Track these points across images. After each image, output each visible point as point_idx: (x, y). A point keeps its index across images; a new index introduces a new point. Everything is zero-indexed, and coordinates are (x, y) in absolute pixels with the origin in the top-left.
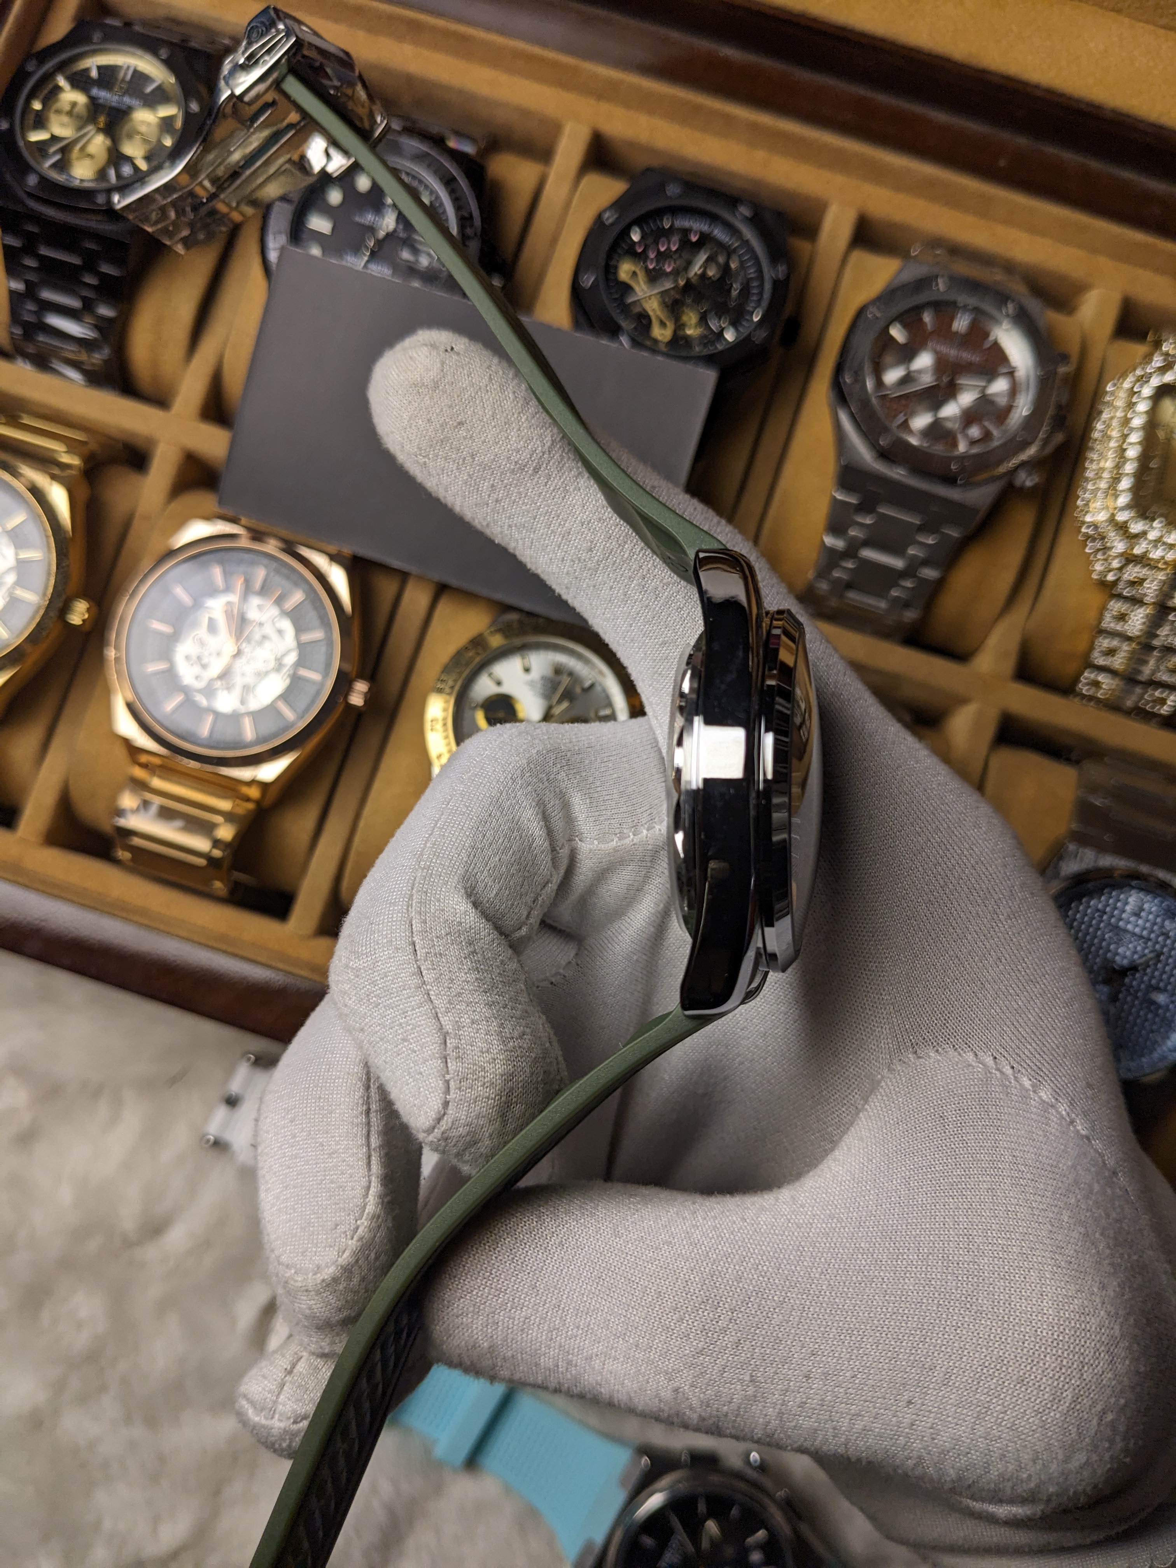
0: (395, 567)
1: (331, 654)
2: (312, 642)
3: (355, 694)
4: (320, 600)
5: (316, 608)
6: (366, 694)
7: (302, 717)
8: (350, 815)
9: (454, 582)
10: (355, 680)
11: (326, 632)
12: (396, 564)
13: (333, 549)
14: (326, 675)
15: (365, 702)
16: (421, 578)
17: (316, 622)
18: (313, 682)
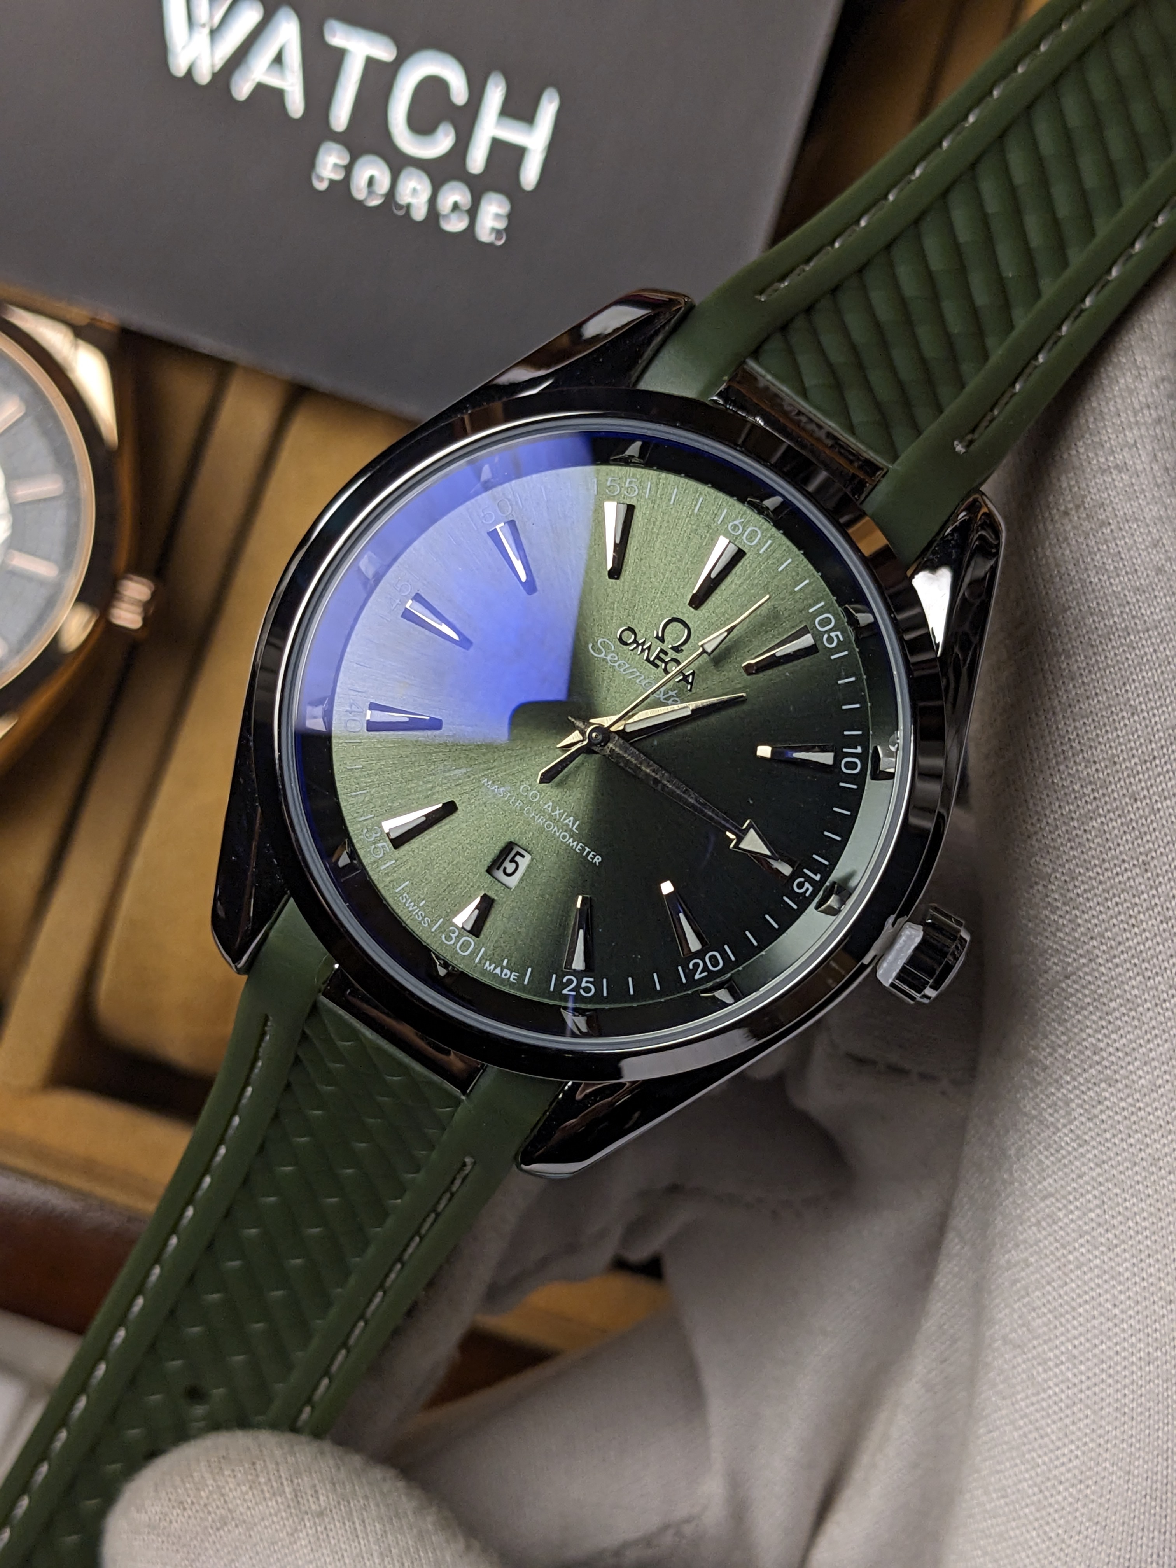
0: (206, 351)
1: (77, 525)
2: (39, 501)
3: (124, 605)
4: (55, 417)
5: (45, 433)
6: (146, 605)
7: (18, 652)
8: (114, 845)
9: (323, 380)
10: (125, 578)
11: (66, 482)
12: (207, 343)
13: (80, 314)
14: (66, 565)
15: (145, 620)
16: (256, 373)
17: (47, 461)
18: (42, 582)
